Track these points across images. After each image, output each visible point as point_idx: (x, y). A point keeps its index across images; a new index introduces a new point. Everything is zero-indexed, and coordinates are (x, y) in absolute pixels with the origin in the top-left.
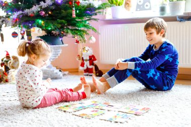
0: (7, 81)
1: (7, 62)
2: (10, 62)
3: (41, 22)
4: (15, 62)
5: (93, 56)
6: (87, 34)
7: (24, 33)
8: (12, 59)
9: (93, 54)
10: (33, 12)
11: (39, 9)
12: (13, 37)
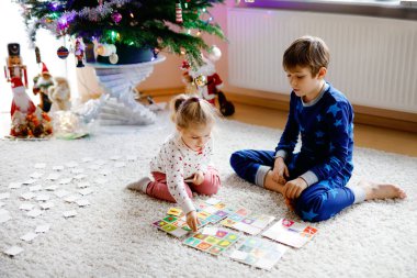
0: (49, 132)
1: (46, 86)
2: (53, 90)
3: (114, 35)
4: (63, 90)
5: (216, 76)
6: (205, 47)
7: (82, 55)
8: (55, 83)
9: (214, 71)
10: (99, 15)
11: (111, 10)
12: (61, 57)
